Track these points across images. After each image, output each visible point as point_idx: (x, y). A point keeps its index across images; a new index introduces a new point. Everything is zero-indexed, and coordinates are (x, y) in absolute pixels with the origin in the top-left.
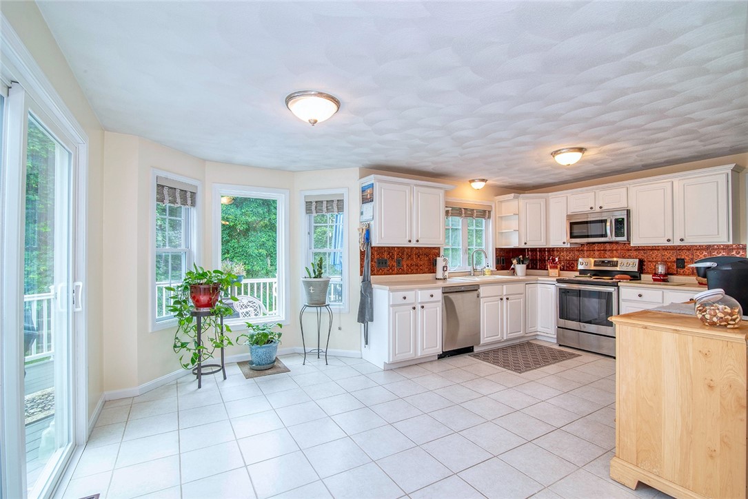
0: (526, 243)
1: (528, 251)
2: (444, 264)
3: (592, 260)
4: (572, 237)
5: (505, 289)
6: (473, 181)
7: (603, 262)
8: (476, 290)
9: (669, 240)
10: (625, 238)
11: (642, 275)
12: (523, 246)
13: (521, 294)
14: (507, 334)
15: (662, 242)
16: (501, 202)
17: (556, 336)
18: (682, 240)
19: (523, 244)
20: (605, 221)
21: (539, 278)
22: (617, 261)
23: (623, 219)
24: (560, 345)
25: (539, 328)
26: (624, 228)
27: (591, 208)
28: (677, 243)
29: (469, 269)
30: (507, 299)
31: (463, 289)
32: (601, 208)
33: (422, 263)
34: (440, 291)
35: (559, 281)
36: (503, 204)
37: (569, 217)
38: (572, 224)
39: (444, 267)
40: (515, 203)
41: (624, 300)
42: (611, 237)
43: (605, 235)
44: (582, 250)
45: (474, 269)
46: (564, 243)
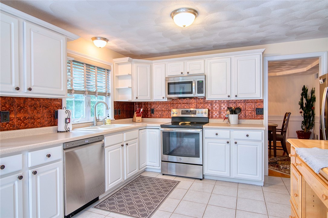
0: (137, 98)
1: (136, 104)
2: (66, 116)
3: (181, 110)
4: (169, 93)
5: (125, 137)
6: (96, 38)
7: (187, 111)
8: (101, 141)
9: (229, 96)
10: (203, 95)
11: (210, 120)
12: (134, 100)
13: (136, 138)
14: (127, 174)
15: (225, 98)
16: (118, 64)
17: (160, 168)
18: (236, 96)
19: (135, 98)
20: (191, 83)
21: (148, 125)
22: (196, 111)
23: (203, 81)
24: (163, 174)
25: (148, 163)
26: (203, 87)
27: (182, 73)
28: (233, 98)
29: (92, 119)
30: (127, 144)
31: (87, 141)
32: (188, 73)
33: (40, 116)
34: (61, 148)
35: (162, 126)
36: (119, 66)
37: (167, 79)
38: (169, 84)
39: (66, 119)
40: (129, 65)
41: (206, 138)
42: (195, 94)
43: (191, 93)
44: (172, 104)
45: (97, 120)
46: (163, 98)
